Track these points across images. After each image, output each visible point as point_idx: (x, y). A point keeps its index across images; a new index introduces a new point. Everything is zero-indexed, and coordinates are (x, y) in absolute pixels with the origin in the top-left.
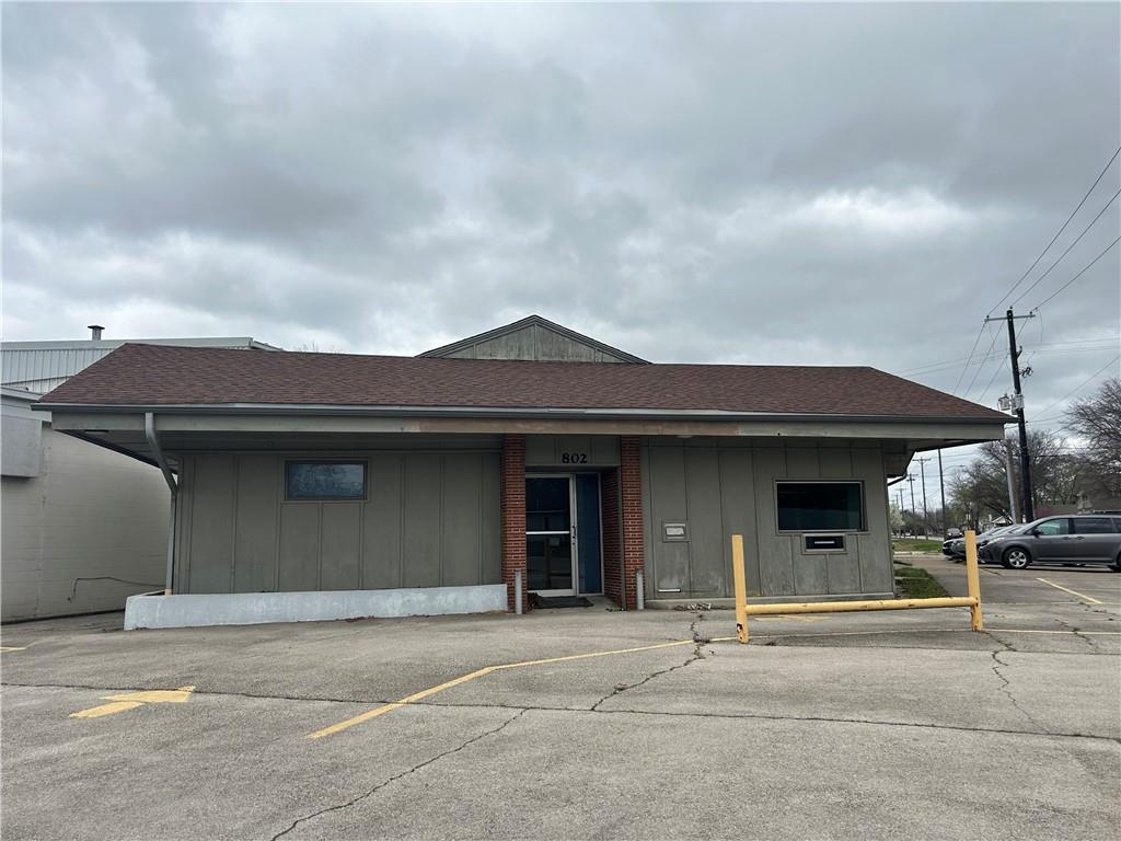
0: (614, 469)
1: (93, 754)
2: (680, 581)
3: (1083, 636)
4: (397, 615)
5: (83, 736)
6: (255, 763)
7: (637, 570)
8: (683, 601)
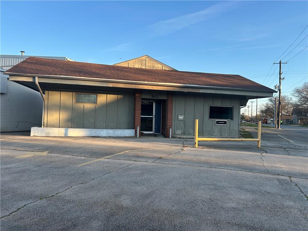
0: (166, 100)
1: (20, 167)
2: (181, 131)
3: (286, 150)
4: (105, 136)
5: (18, 162)
6: (62, 171)
7: (170, 127)
8: (182, 136)
